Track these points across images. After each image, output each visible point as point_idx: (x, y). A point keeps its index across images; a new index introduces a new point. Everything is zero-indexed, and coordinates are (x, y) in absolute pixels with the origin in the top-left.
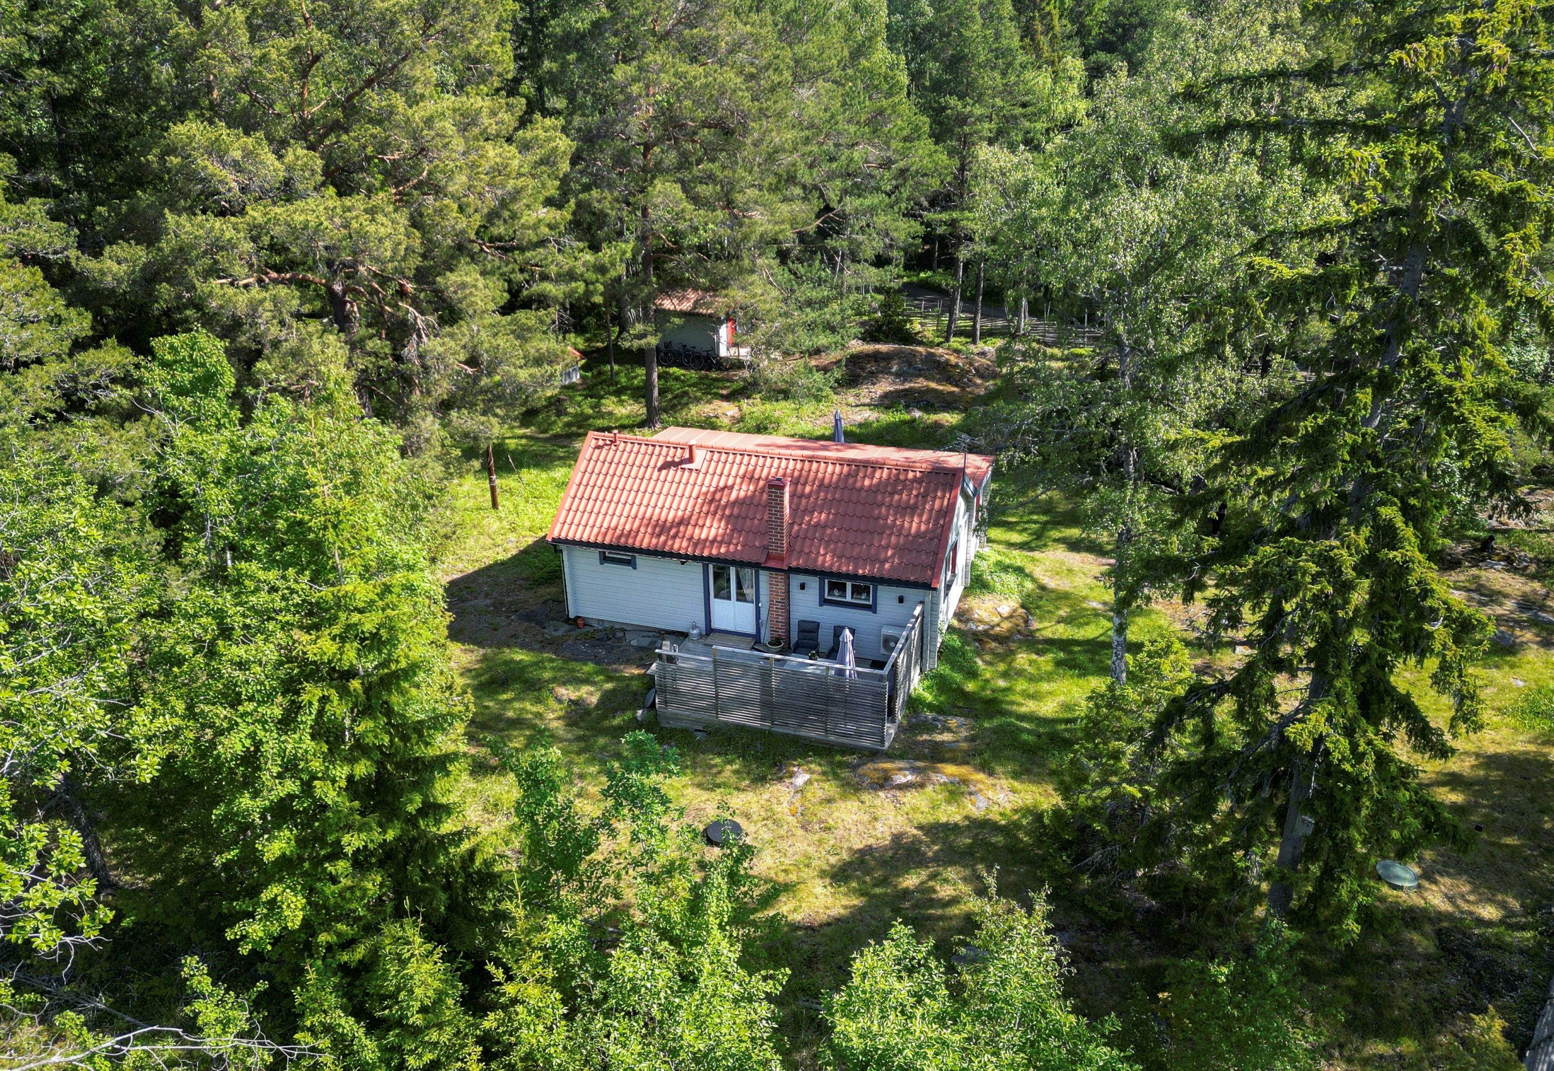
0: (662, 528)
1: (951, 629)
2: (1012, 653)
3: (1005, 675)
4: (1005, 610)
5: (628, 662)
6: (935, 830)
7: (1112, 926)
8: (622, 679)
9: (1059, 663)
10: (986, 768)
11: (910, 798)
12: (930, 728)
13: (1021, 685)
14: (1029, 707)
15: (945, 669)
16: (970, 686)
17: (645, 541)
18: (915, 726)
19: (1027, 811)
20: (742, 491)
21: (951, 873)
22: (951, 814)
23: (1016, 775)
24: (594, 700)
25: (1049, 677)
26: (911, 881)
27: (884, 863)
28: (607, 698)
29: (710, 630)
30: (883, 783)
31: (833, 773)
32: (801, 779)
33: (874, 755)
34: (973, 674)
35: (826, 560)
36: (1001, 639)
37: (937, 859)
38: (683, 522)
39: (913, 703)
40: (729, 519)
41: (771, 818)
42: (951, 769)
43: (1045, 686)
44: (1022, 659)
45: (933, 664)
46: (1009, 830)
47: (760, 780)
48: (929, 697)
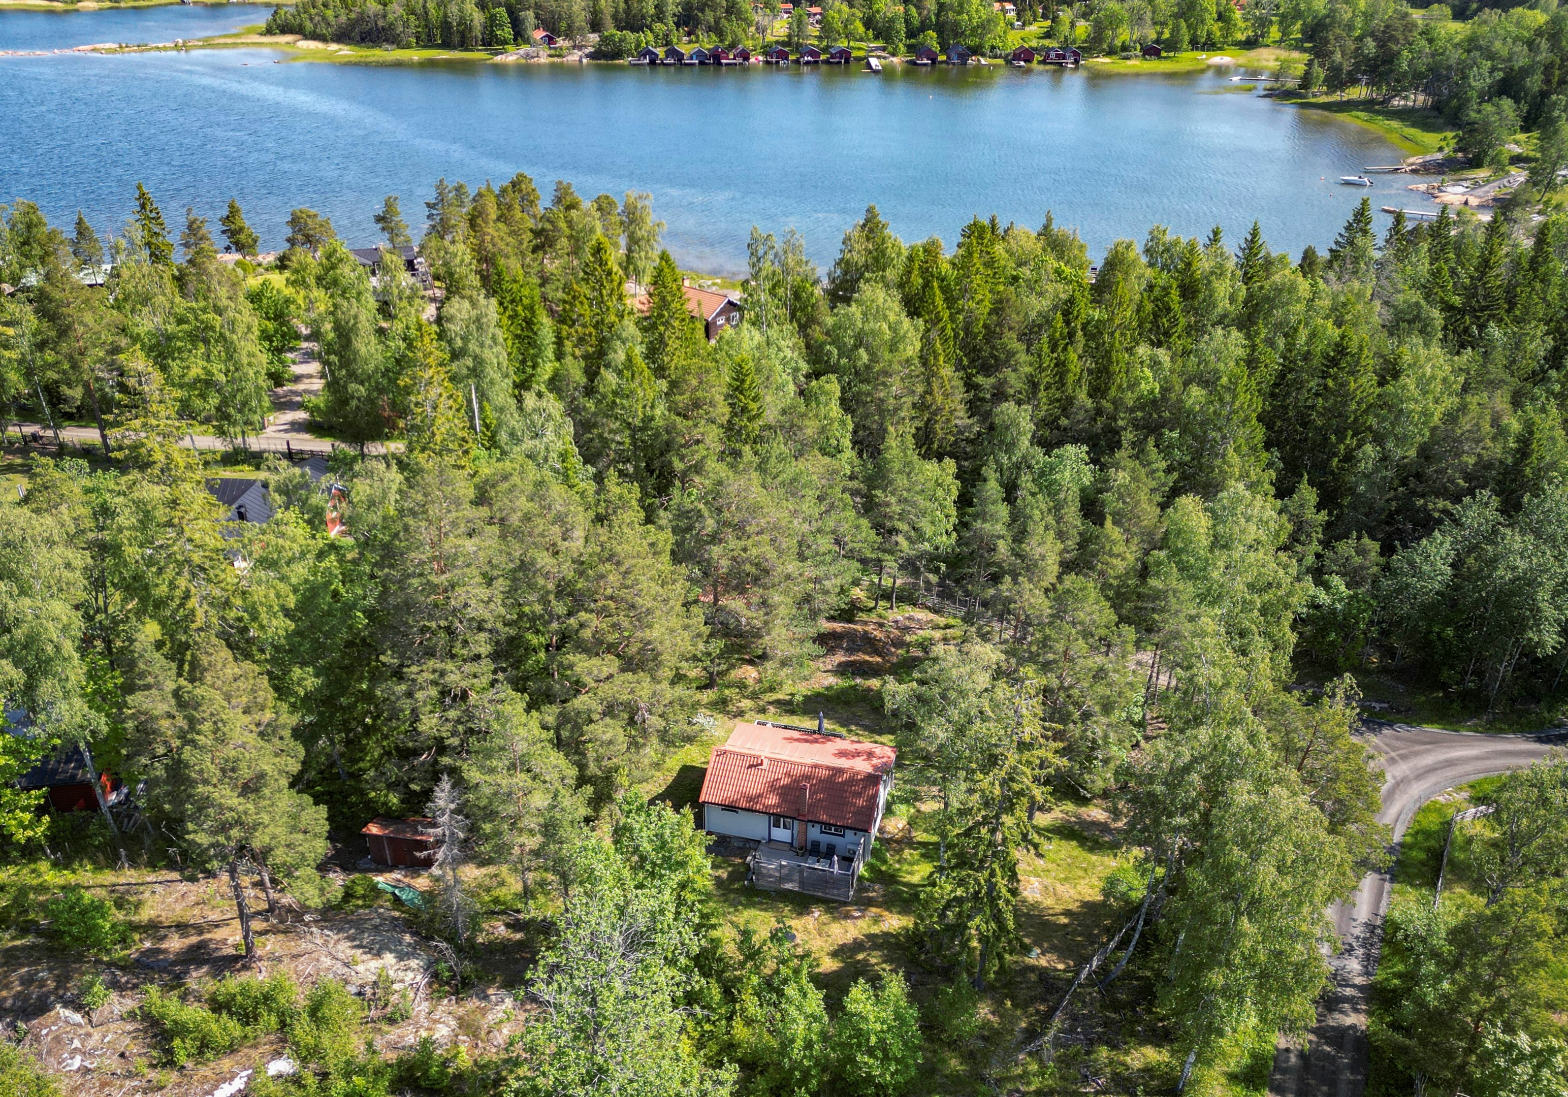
0: (750, 799)
1: (876, 839)
2: (902, 850)
3: (899, 862)
4: (900, 826)
5: (735, 856)
6: (871, 937)
7: (930, 973)
8: (734, 865)
9: (922, 855)
10: (888, 909)
11: (860, 923)
12: (867, 891)
13: (906, 867)
14: (908, 878)
15: (873, 861)
16: (884, 868)
17: (744, 805)
18: (861, 889)
19: (904, 928)
20: (785, 781)
21: (875, 953)
22: (875, 930)
23: (900, 913)
24: (725, 876)
25: (916, 863)
26: (860, 957)
27: (850, 949)
28: (730, 874)
29: (770, 840)
30: (847, 916)
31: (828, 911)
32: (816, 914)
33: (845, 904)
34: (885, 862)
35: (824, 818)
36: (898, 842)
37: (870, 948)
38: (760, 796)
39: (861, 878)
40: (780, 795)
41: (806, 931)
42: (874, 910)
43: (916, 868)
44: (907, 853)
45: (869, 859)
46: (896, 936)
47: (800, 914)
48: (866, 875)
